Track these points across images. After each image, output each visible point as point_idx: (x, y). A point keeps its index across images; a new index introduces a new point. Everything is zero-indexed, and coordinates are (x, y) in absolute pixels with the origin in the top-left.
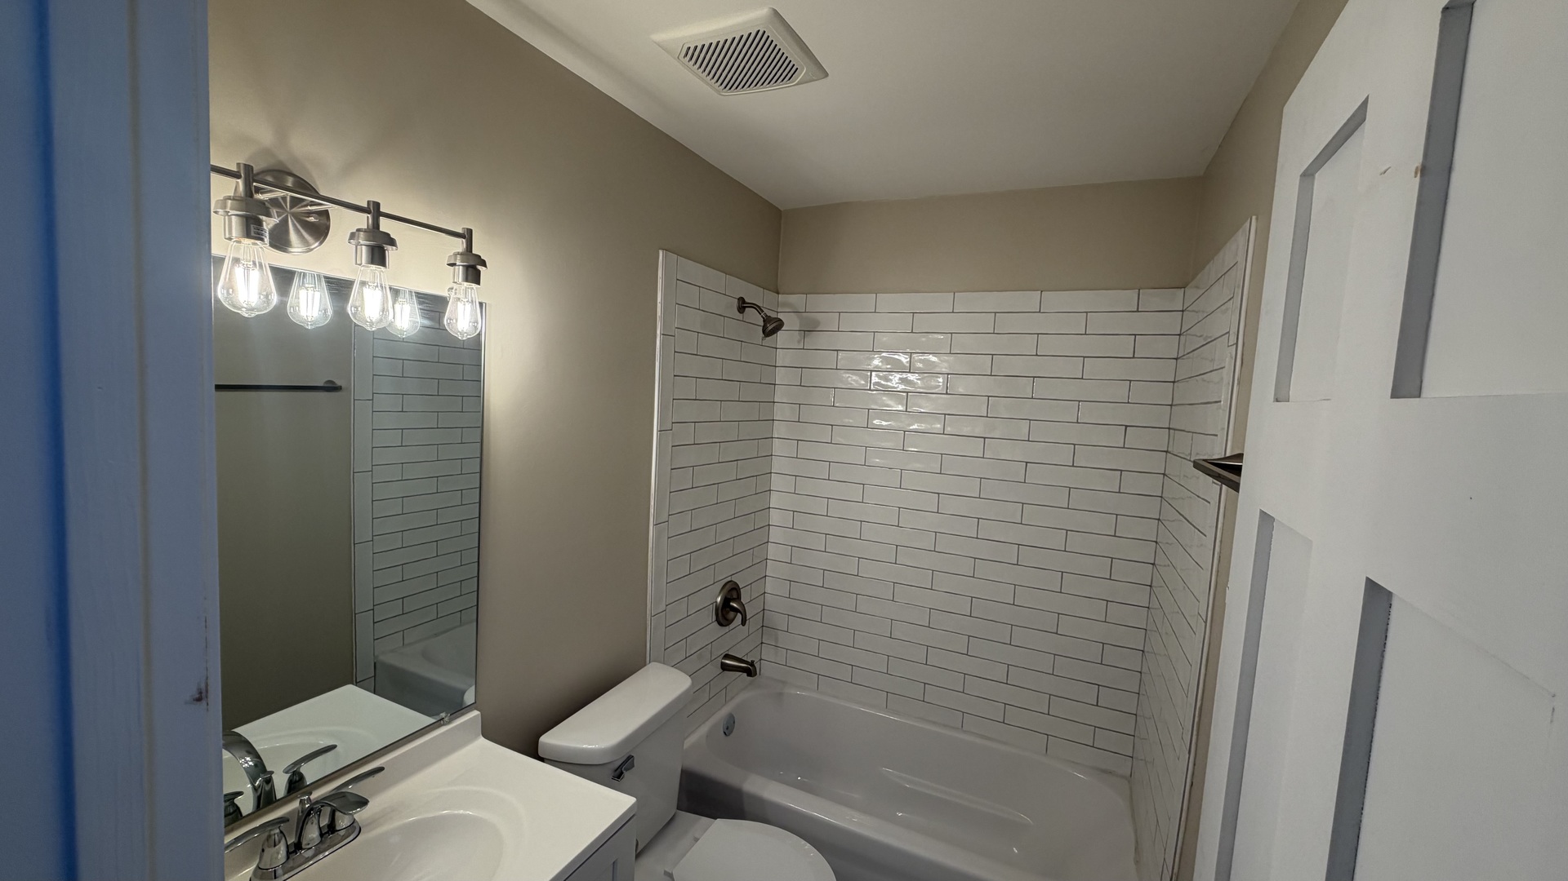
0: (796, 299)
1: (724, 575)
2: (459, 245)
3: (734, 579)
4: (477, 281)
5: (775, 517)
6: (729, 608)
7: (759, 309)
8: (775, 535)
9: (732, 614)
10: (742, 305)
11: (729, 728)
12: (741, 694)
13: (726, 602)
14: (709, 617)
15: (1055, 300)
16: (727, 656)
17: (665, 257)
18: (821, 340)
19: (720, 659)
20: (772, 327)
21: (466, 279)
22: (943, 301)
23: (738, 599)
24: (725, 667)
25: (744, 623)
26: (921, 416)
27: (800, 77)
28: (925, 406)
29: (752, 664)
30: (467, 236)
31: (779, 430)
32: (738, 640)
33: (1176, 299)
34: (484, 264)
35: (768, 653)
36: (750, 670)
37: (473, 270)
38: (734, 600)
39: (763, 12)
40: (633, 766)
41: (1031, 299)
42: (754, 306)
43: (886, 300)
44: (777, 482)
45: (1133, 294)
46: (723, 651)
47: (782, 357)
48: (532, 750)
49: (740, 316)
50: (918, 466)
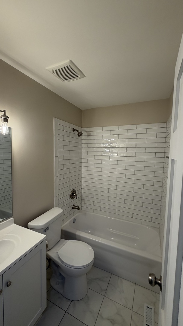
0: (86, 129)
1: (72, 188)
2: (3, 114)
3: (74, 189)
4: (7, 121)
5: (83, 176)
6: (73, 195)
7: (77, 131)
8: (83, 179)
9: (74, 197)
10: (74, 130)
11: (74, 221)
12: (77, 213)
13: (73, 194)
14: (69, 197)
15: (139, 126)
16: (73, 206)
17: (55, 119)
18: (91, 137)
19: (72, 206)
20: (80, 134)
21: (4, 121)
22: (116, 128)
23: (76, 193)
24: (73, 208)
25: (77, 198)
26: (112, 153)
27: (79, 77)
28: (114, 150)
29: (79, 207)
30: (4, 112)
31: (83, 157)
32: (76, 202)
33: (165, 125)
34: (8, 118)
35: (83, 205)
36: (78, 208)
37: (6, 120)
38: (74, 193)
39: (68, 61)
40: (49, 229)
41: (134, 126)
42: (76, 130)
43: (105, 128)
44: (83, 168)
45: (156, 124)
46: (73, 204)
47: (83, 141)
48: (26, 226)
49: (73, 132)
50: (112, 163)
